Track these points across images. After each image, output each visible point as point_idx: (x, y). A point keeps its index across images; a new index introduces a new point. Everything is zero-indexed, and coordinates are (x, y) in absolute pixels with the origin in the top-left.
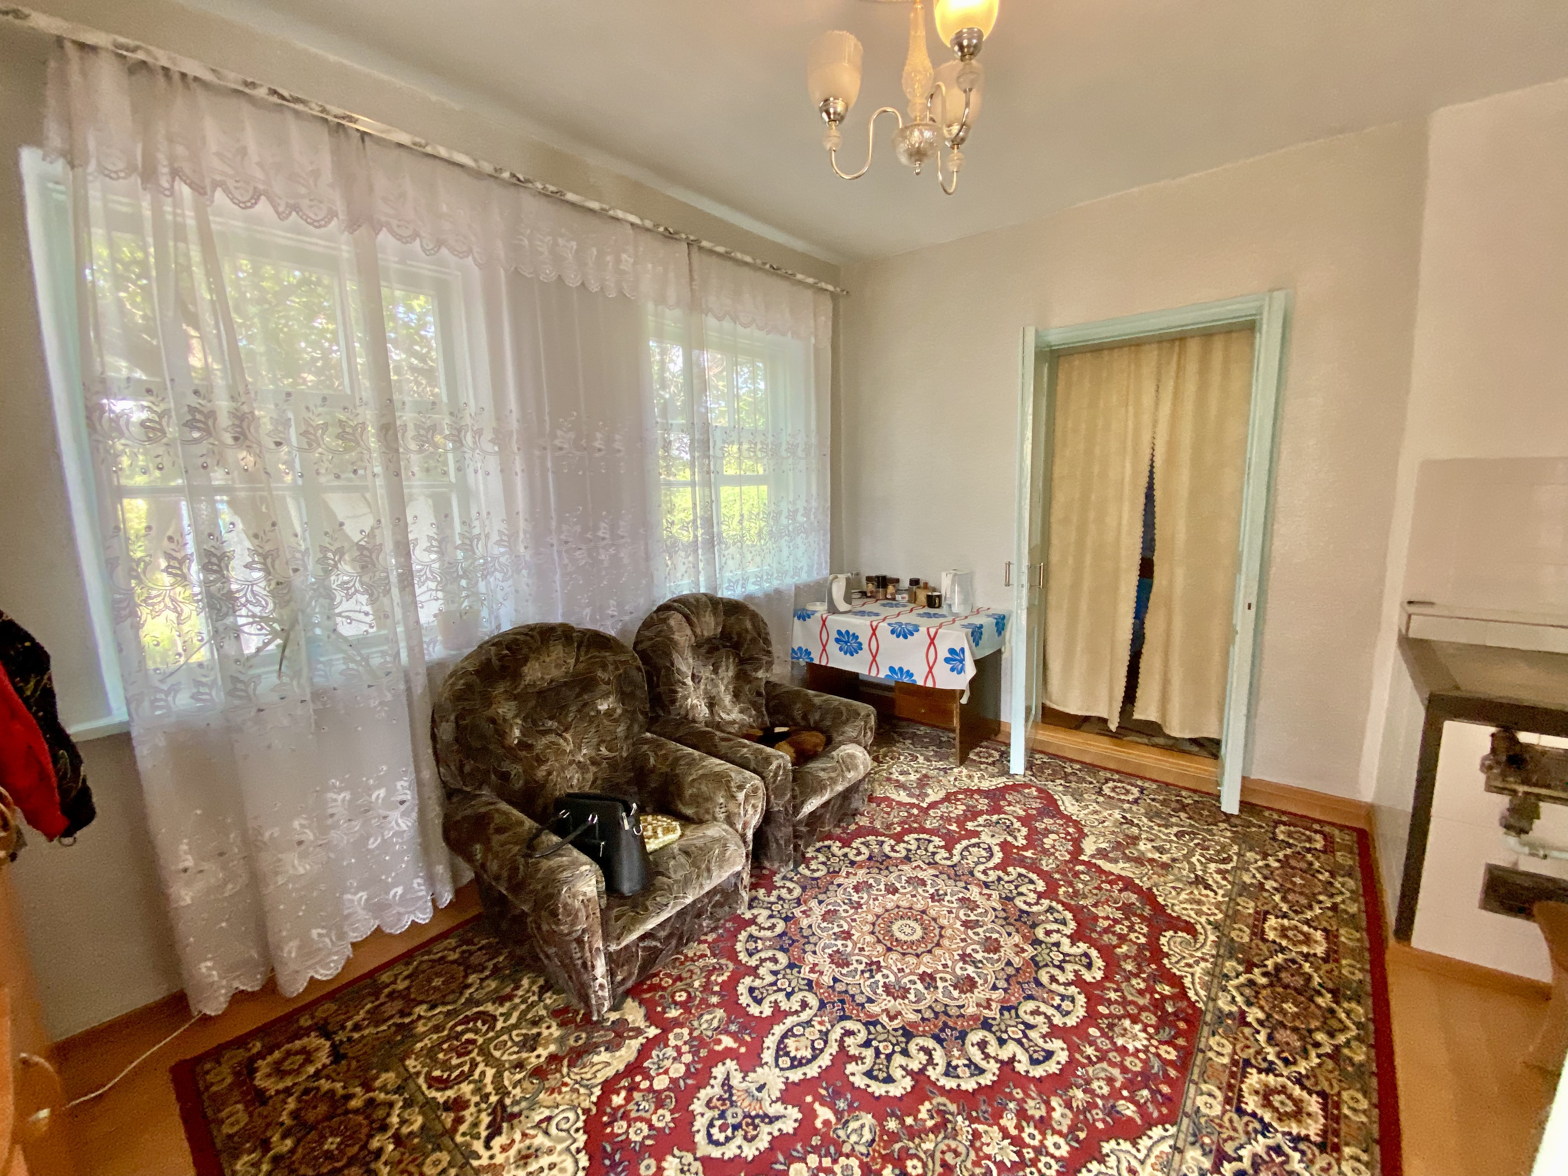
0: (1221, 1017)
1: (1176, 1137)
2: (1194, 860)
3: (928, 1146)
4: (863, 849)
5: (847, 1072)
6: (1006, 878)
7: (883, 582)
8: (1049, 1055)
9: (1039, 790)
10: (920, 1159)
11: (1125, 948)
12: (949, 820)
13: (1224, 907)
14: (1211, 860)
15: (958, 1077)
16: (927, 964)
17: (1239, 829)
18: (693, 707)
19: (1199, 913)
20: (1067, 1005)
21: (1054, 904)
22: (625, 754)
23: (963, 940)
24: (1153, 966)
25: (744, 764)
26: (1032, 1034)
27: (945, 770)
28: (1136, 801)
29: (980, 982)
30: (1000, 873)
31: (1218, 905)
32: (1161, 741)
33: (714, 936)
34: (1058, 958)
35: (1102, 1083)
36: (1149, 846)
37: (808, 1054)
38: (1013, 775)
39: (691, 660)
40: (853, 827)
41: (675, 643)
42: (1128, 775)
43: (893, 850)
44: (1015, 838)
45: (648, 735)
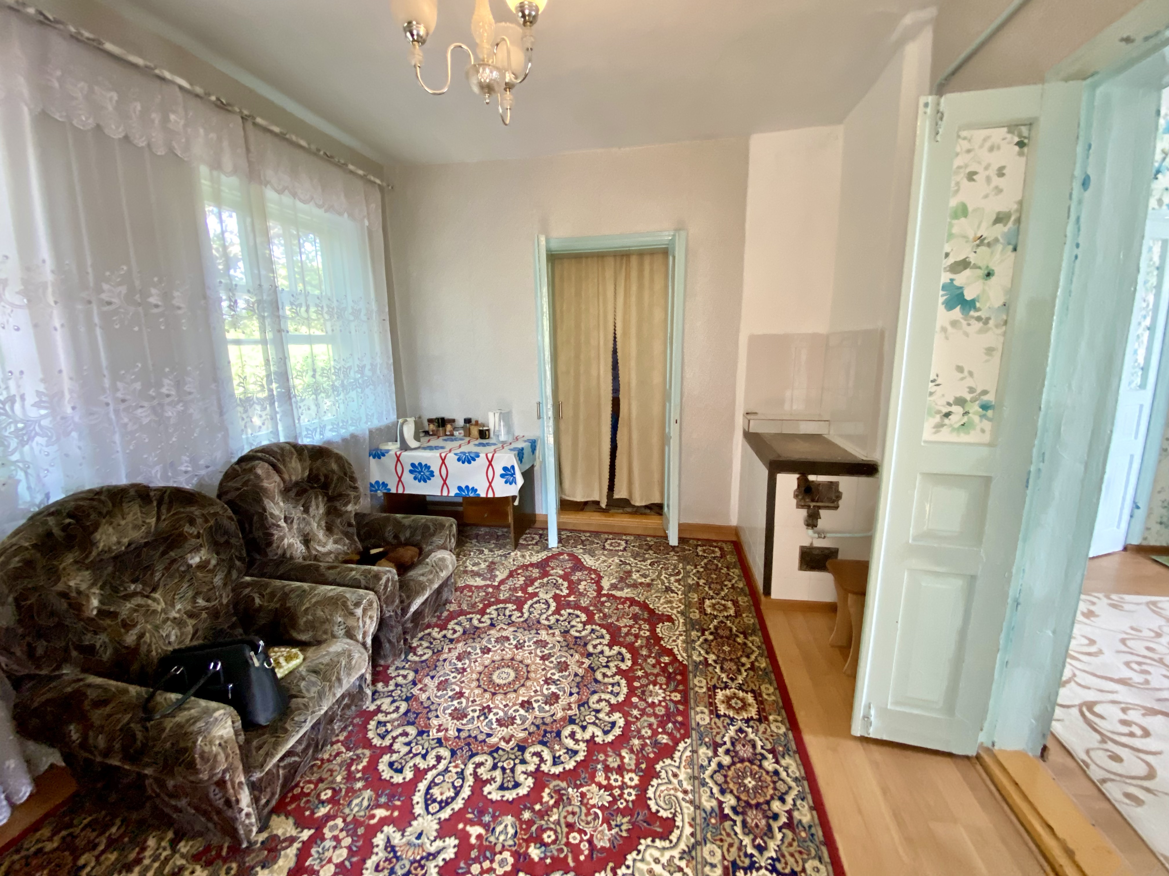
0: (696, 664)
1: (691, 745)
2: (662, 577)
3: (554, 817)
4: (457, 628)
5: (485, 793)
6: (562, 619)
7: (442, 422)
8: (613, 724)
9: (568, 555)
10: (551, 829)
11: (639, 641)
12: (515, 590)
13: (683, 601)
14: (671, 575)
15: (562, 763)
16: (523, 695)
17: (680, 554)
18: (290, 546)
19: (672, 608)
20: (616, 689)
21: (594, 627)
22: (225, 601)
23: (544, 669)
24: (657, 648)
25: (355, 585)
26: (601, 715)
27: (505, 556)
28: (625, 549)
29: (561, 693)
30: (557, 617)
31: (680, 601)
32: (629, 510)
33: (345, 734)
34: (603, 660)
35: (647, 729)
36: (638, 575)
37: (452, 793)
38: (551, 549)
39: (282, 504)
40: (445, 614)
41: (265, 490)
42: (617, 535)
43: (480, 621)
44: (561, 590)
45: (248, 578)
